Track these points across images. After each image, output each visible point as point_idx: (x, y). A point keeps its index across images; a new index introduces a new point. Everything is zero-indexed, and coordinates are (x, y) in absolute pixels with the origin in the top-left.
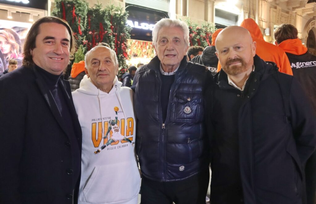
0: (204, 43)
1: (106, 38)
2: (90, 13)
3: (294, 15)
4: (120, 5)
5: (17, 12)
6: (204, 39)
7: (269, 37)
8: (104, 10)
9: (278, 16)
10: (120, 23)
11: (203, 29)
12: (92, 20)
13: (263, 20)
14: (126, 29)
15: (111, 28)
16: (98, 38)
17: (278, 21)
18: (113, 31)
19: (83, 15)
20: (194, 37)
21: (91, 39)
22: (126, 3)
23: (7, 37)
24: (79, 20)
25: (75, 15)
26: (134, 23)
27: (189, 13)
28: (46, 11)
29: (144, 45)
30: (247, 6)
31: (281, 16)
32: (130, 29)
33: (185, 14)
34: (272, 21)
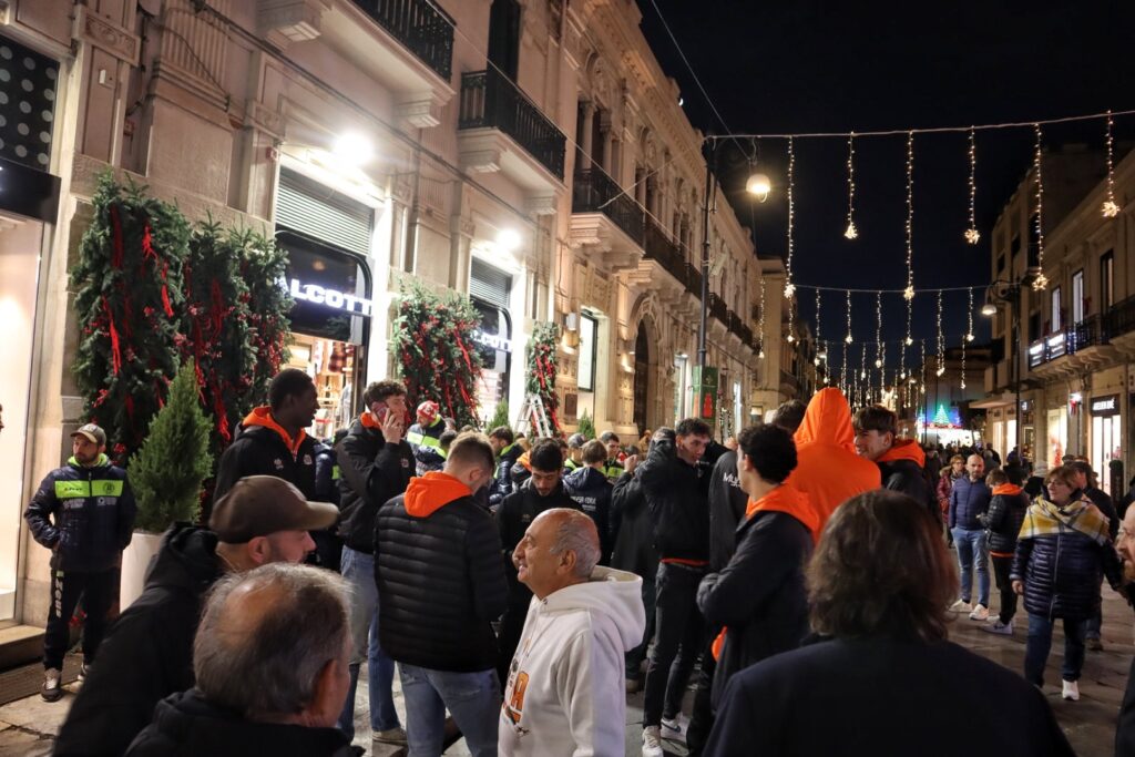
0: (451, 348)
1: (230, 326)
3: (615, 281)
4: (265, 231)
6: (452, 337)
8: (227, 242)
9: (590, 284)
10: (263, 285)
11: (450, 309)
12: (195, 271)
13: (563, 293)
14: (279, 303)
15: (242, 299)
17: (588, 295)
18: (251, 309)
19: (176, 254)
20: (431, 332)
21: (192, 330)
22: (277, 226)
24: (164, 269)
25: (150, 250)
27: (418, 264)
30: (533, 255)
31: (594, 284)
32: (291, 303)
33: (408, 268)
34: (578, 295)
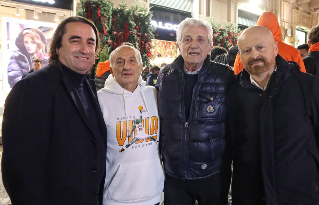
0: (227, 43)
1: (131, 38)
2: (115, 13)
3: (316, 16)
4: (144, 6)
5: (43, 12)
6: (227, 39)
7: (291, 38)
8: (128, 11)
9: (300, 17)
10: (144, 24)
11: (226, 29)
12: (117, 20)
13: (285, 21)
14: (150, 29)
15: (135, 28)
16: (122, 38)
17: (299, 22)
18: (137, 31)
19: (107, 15)
20: (217, 38)
21: (116, 39)
22: (150, 4)
23: (33, 37)
24: (104, 20)
25: (100, 15)
26: (158, 24)
27: (212, 13)
28: (72, 11)
29: (168, 45)
30: (269, 7)
31: (303, 17)
32: (154, 29)
33: (208, 14)
34: (294, 22)
